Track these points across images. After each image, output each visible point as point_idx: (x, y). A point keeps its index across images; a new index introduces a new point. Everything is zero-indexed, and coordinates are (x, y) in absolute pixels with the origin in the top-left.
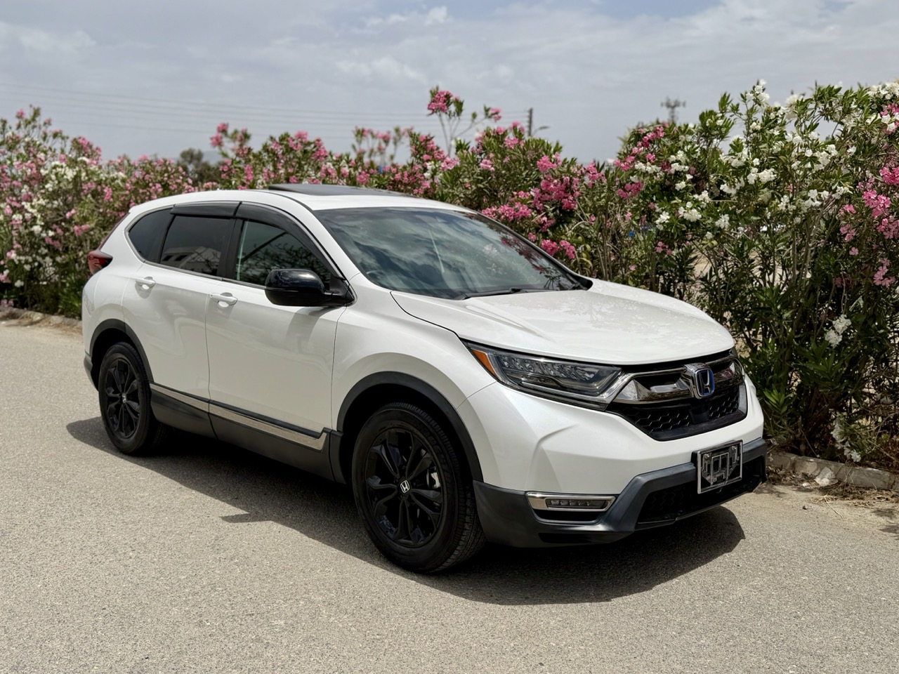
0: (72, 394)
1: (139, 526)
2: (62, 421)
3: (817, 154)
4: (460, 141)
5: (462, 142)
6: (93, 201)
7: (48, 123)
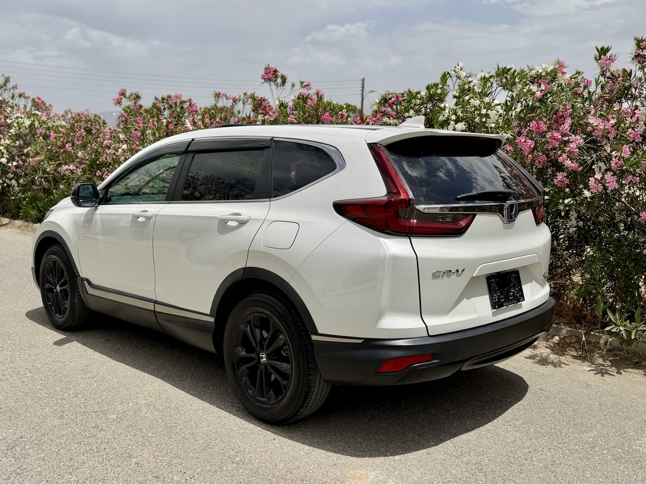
0: (17, 273)
1: (38, 358)
2: (5, 291)
3: (489, 112)
4: (282, 101)
5: (284, 102)
6: (43, 141)
7: (15, 87)
